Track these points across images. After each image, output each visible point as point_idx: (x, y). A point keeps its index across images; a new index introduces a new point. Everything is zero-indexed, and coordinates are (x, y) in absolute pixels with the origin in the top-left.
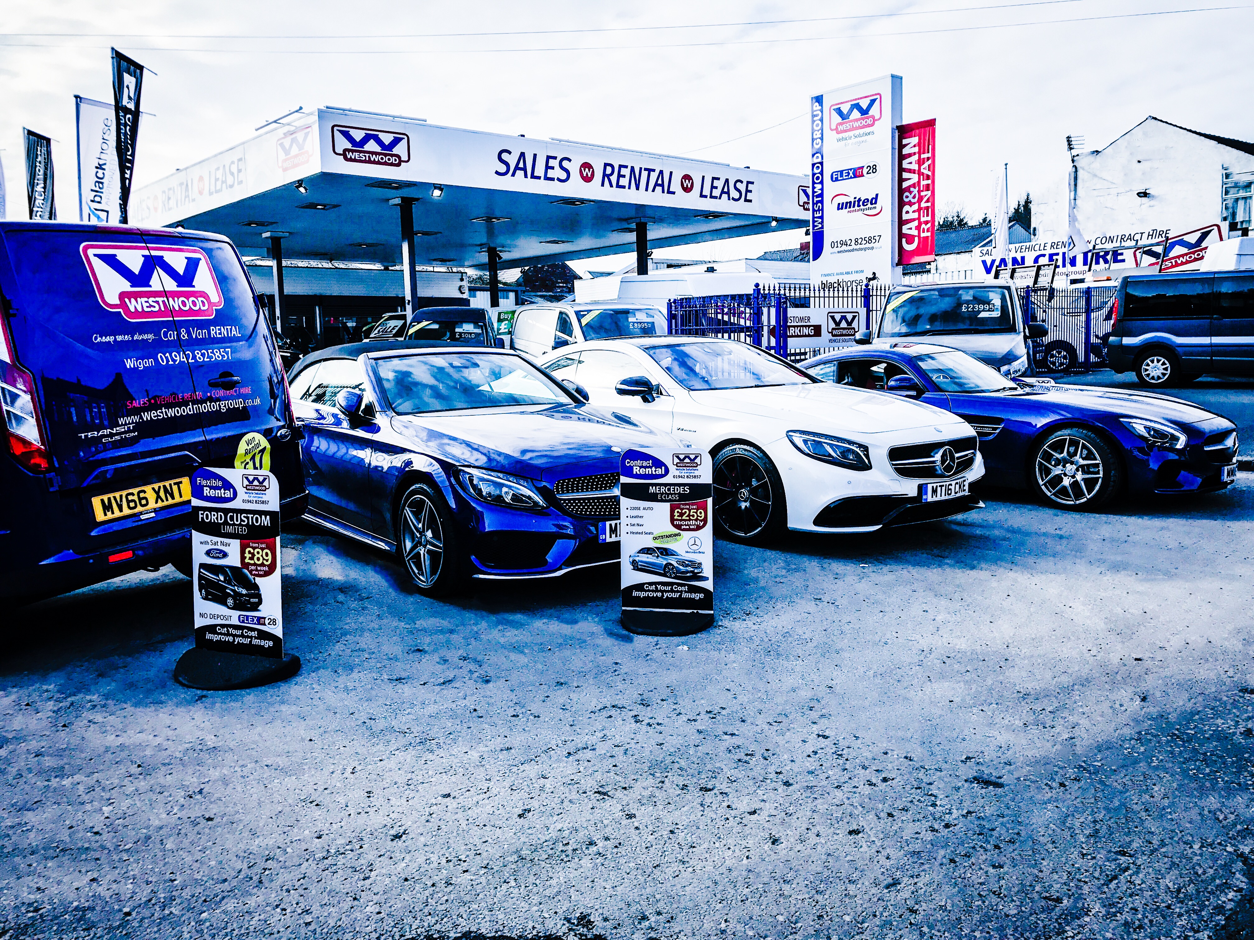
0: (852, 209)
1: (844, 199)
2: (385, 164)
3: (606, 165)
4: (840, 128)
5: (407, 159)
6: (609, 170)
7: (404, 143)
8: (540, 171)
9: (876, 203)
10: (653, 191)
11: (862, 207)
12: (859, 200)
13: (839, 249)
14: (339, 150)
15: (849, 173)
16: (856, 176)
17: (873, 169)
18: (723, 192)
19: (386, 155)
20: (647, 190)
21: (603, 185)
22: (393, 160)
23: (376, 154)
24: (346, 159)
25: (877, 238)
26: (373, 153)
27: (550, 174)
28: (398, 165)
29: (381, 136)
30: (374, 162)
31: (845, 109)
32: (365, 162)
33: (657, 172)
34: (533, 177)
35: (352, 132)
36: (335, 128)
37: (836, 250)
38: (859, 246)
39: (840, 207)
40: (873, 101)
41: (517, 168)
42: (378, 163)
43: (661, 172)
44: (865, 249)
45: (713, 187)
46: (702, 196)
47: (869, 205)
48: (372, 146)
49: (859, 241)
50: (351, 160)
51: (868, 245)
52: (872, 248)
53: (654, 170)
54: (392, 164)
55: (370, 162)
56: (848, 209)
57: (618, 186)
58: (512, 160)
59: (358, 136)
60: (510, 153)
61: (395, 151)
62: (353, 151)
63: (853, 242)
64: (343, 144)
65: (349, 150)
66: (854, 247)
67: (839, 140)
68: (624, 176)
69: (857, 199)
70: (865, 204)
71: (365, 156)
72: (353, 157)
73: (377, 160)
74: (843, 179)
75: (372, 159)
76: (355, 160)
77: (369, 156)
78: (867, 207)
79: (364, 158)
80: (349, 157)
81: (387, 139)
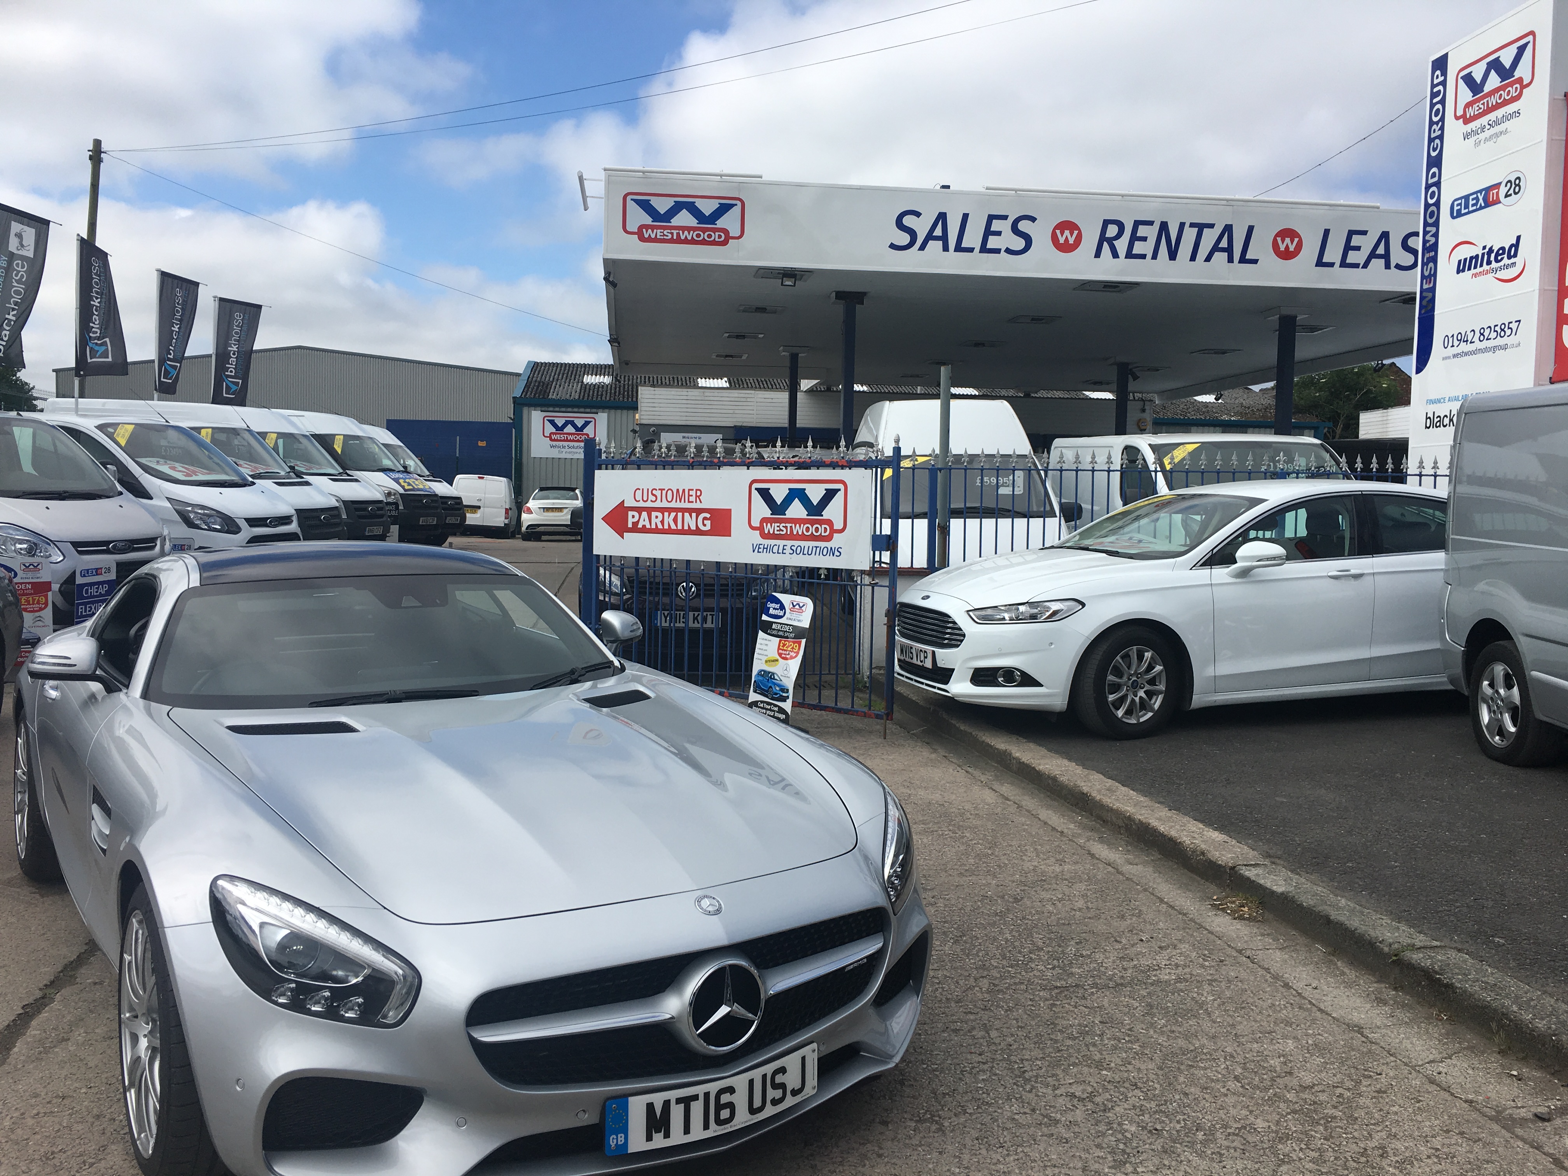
0: (1479, 270)
1: (1466, 252)
2: (704, 242)
3: (1106, 223)
4: (1471, 112)
5: (738, 234)
6: (1112, 231)
7: (736, 211)
8: (973, 238)
9: (1515, 255)
10: (1208, 259)
11: (1494, 265)
12: (1491, 250)
13: (1456, 350)
14: (632, 226)
15: (1477, 199)
16: (1488, 204)
17: (1515, 186)
18: (1373, 255)
19: (704, 230)
20: (1193, 258)
21: (1098, 255)
22: (715, 236)
23: (689, 229)
24: (642, 239)
25: (1514, 326)
26: (683, 228)
27: (992, 242)
28: (725, 243)
29: (700, 204)
30: (686, 241)
31: (1478, 73)
32: (671, 241)
33: (1218, 230)
34: (959, 248)
35: (655, 202)
36: (629, 198)
37: (1451, 351)
38: (1486, 344)
39: (1461, 269)
40: (1521, 50)
41: (930, 237)
42: (693, 242)
43: (1228, 229)
44: (1494, 349)
45: (1348, 247)
46: (1320, 263)
47: (1506, 261)
48: (684, 218)
49: (1486, 334)
50: (650, 240)
51: (1500, 341)
52: (1504, 347)
53: (1211, 226)
54: (714, 243)
55: (679, 241)
56: (1473, 271)
57: (1130, 255)
58: (921, 227)
59: (662, 206)
60: (918, 214)
61: (721, 223)
62: (653, 228)
63: (1478, 334)
64: (638, 217)
65: (647, 227)
66: (1478, 345)
67: (1466, 136)
68: (1144, 239)
69: (1487, 250)
70: (1499, 258)
71: (672, 234)
72: (653, 236)
73: (689, 238)
74: (1469, 213)
75: (683, 237)
76: (656, 240)
77: (678, 234)
78: (1502, 263)
79: (670, 236)
80: (646, 236)
81: (707, 207)
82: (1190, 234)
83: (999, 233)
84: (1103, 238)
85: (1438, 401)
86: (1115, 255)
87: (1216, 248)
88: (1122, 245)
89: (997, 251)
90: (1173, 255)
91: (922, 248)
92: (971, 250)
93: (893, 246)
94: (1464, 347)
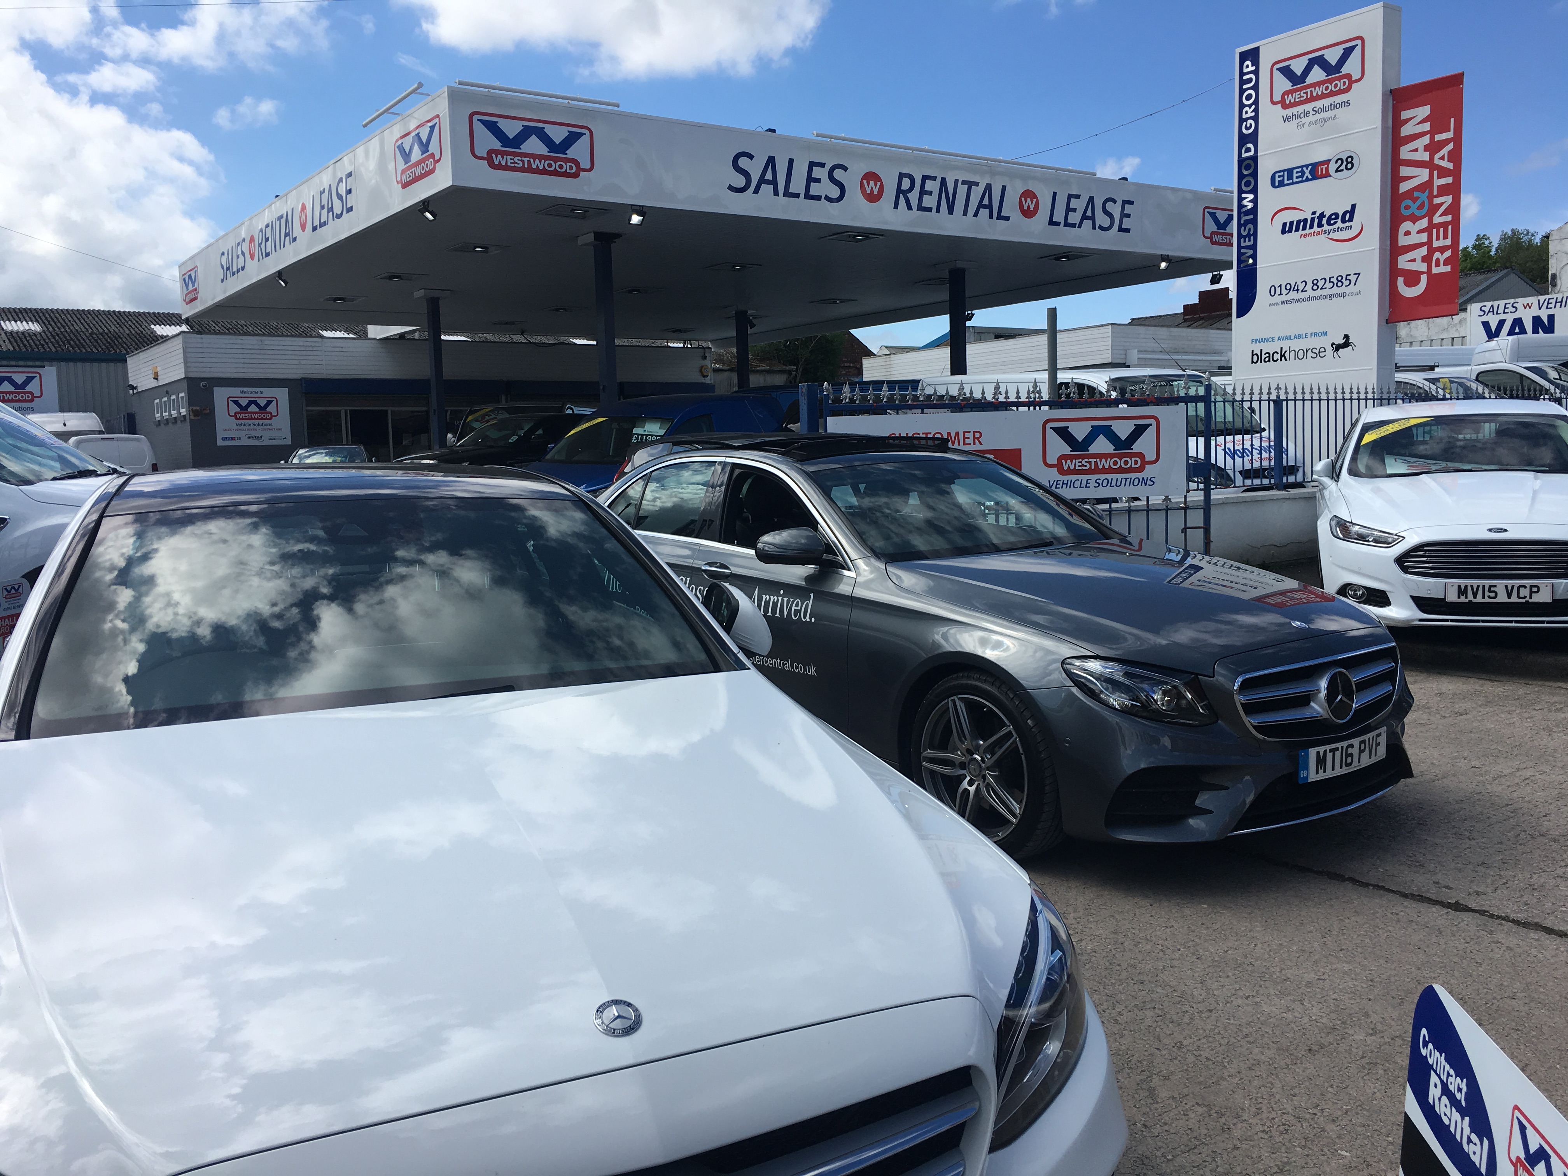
0: (1308, 231)
1: (1294, 216)
2: (555, 173)
3: (901, 176)
4: (1289, 99)
5: (588, 167)
7: (585, 140)
9: (1351, 220)
10: (976, 215)
11: (1326, 227)
12: (1322, 215)
13: (1284, 298)
14: (482, 151)
15: (1303, 173)
16: (1315, 176)
17: (1348, 163)
18: (1084, 217)
19: (556, 160)
20: (965, 214)
21: (896, 207)
22: (566, 167)
23: (541, 157)
24: (492, 165)
25: (1353, 278)
26: (535, 156)
27: (815, 189)
28: (576, 175)
29: (549, 130)
30: (537, 171)
31: (1298, 67)
32: (522, 170)
33: (981, 188)
34: (787, 194)
35: (503, 124)
36: (475, 117)
37: (1277, 299)
38: (1319, 292)
39: (1286, 229)
40: (1348, 52)
41: (762, 181)
42: (544, 172)
43: (988, 187)
44: (1331, 297)
45: (1069, 210)
47: (1339, 224)
48: (534, 145)
49: (1320, 284)
50: (499, 167)
51: (1336, 290)
52: (1344, 295)
54: (565, 175)
55: (530, 170)
56: (1301, 232)
57: (921, 208)
58: (755, 168)
59: (511, 129)
60: (751, 157)
61: (571, 153)
62: (503, 154)
63: (1310, 285)
64: (487, 141)
65: (497, 152)
66: (1310, 293)
67: (1286, 119)
68: (930, 193)
69: (1317, 214)
70: (1332, 222)
71: (523, 161)
72: (503, 163)
73: (541, 167)
74: (1293, 183)
75: (534, 166)
76: (506, 168)
77: (529, 162)
78: (1336, 226)
79: (521, 165)
80: (496, 162)
81: (558, 135)
82: (962, 190)
83: (818, 180)
84: (899, 191)
85: (1267, 340)
86: (910, 208)
87: (981, 206)
88: (914, 197)
89: (818, 198)
90: (951, 210)
91: (756, 191)
92: (797, 196)
93: (731, 188)
94: (1293, 295)
